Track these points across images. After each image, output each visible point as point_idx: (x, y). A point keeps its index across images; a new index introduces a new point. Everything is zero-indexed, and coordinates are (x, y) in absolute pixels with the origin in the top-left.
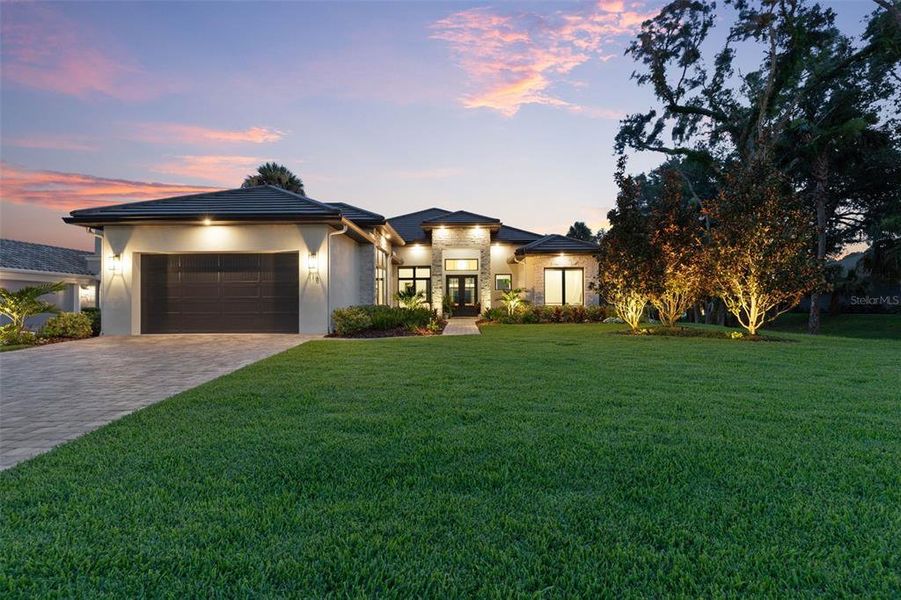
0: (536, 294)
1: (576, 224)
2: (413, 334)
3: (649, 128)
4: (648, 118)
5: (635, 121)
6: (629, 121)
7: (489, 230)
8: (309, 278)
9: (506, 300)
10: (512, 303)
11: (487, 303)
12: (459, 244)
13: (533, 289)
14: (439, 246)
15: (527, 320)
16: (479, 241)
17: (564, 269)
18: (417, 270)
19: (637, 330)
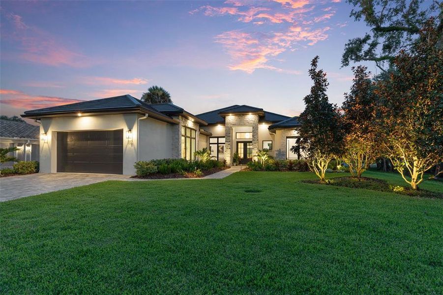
0: (282, 153)
3: (366, 47)
4: (365, 41)
5: (355, 43)
6: (351, 43)
7: (257, 115)
8: (128, 144)
9: (259, 156)
10: (263, 158)
12: (240, 124)
13: (280, 149)
14: (229, 125)
15: (268, 168)
16: (251, 122)
18: (219, 139)
19: (323, 180)
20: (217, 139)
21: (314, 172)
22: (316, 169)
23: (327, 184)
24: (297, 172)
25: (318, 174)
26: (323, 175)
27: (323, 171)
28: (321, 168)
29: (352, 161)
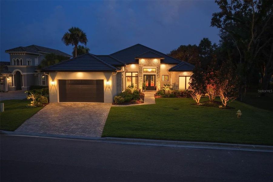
0: (176, 85)
1: (204, 39)
2: (136, 103)
7: (160, 60)
8: (107, 87)
9: (164, 88)
10: (167, 89)
11: (159, 87)
12: (149, 65)
13: (175, 83)
14: (141, 66)
15: (171, 96)
16: (156, 64)
17: (186, 76)
18: (133, 73)
19: (199, 103)
20: (131, 73)
21: (195, 101)
22: (196, 99)
23: (200, 105)
24: (186, 98)
25: (197, 101)
26: (199, 101)
27: (199, 100)
28: (198, 99)
29: (210, 94)
